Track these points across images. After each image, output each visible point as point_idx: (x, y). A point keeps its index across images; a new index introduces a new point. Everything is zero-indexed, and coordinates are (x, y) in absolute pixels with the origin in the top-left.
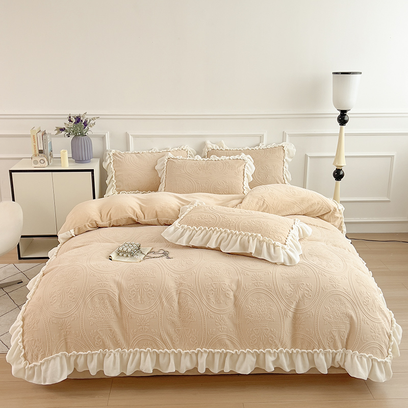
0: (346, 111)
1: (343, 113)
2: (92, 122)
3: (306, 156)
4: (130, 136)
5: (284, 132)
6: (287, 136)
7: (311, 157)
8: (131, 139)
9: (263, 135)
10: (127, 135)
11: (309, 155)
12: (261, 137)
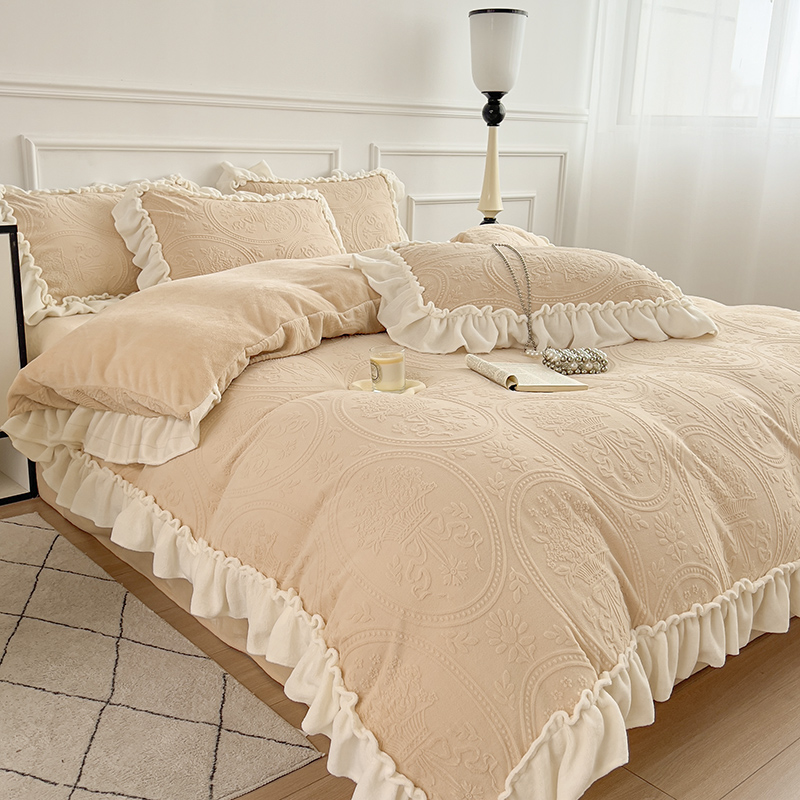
0: (499, 95)
1: (495, 97)
3: (409, 199)
4: (34, 149)
5: (371, 145)
6: (379, 153)
7: (419, 203)
8: (36, 156)
9: (336, 151)
12: (333, 156)
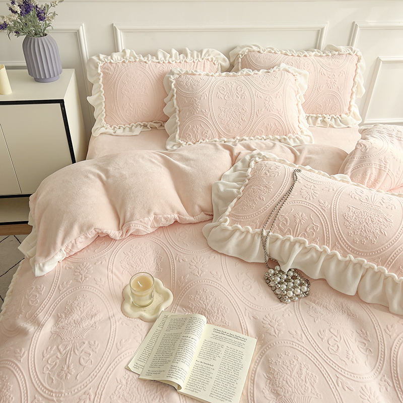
2: (51, 10)
3: (378, 60)
4: (119, 31)
5: (354, 22)
6: (358, 29)
7: (385, 62)
8: (120, 36)
9: (322, 29)
10: (113, 30)
11: (383, 58)
12: (320, 33)
